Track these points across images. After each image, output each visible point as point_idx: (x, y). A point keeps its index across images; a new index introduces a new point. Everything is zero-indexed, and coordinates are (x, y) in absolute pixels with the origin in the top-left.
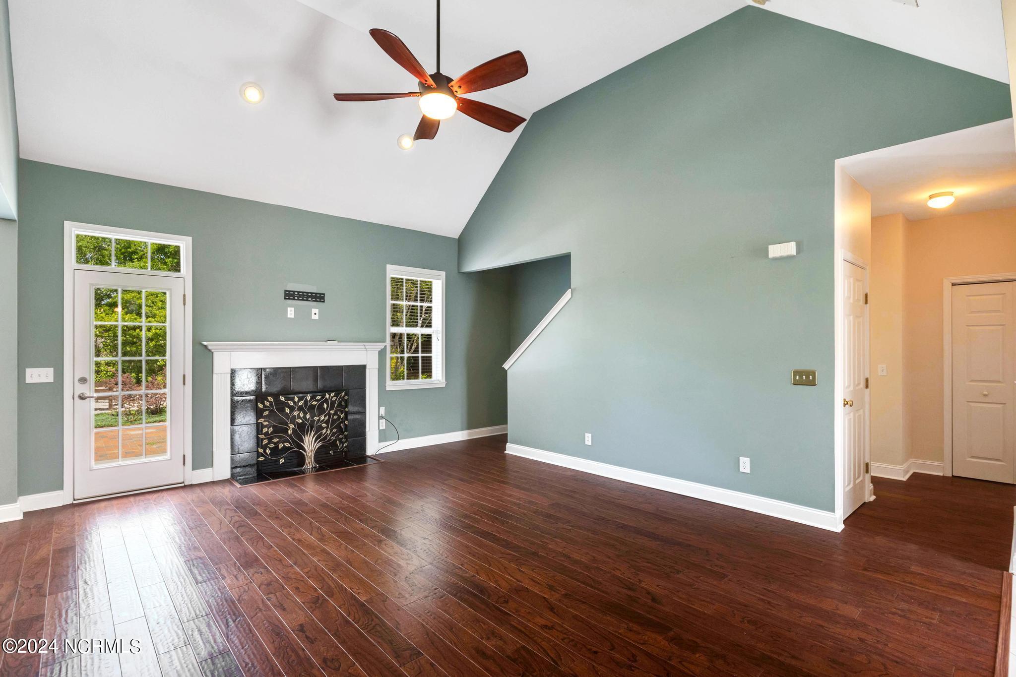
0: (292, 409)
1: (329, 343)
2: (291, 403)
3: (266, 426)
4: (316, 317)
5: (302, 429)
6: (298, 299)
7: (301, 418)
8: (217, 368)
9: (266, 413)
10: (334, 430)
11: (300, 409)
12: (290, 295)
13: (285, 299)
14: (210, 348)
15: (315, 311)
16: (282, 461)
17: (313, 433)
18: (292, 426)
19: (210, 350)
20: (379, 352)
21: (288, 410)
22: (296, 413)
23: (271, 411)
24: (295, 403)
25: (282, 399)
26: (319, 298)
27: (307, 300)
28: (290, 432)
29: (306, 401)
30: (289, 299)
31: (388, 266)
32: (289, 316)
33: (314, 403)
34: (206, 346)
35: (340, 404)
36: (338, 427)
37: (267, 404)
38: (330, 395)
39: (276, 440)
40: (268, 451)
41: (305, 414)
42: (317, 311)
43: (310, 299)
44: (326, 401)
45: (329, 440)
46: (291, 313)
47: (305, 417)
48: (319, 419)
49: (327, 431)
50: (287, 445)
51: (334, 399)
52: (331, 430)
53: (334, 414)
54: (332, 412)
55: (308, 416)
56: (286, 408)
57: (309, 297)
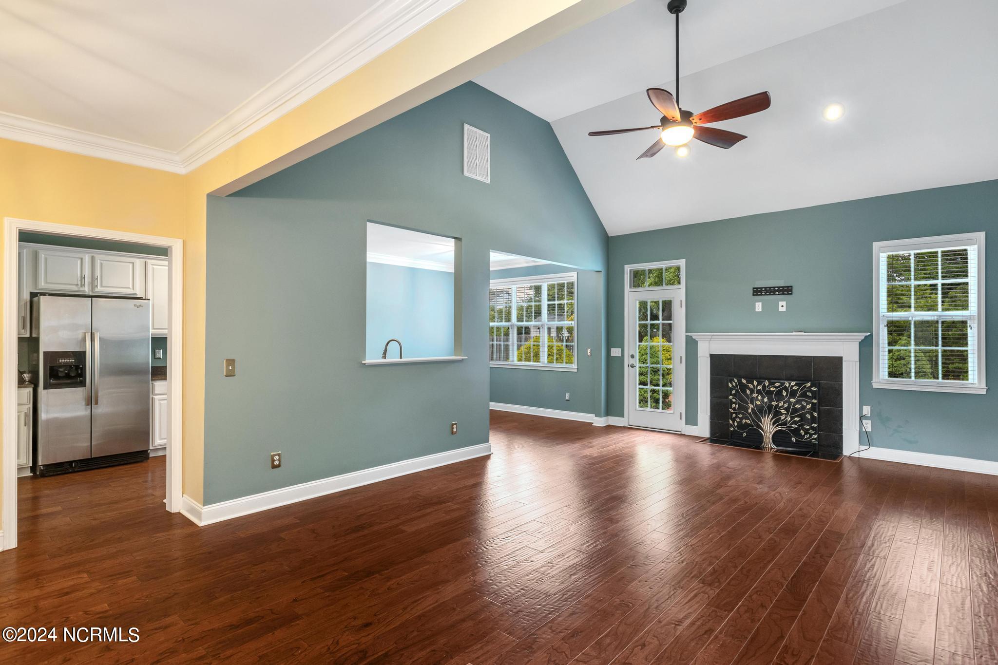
0: (752, 391)
1: (795, 333)
2: (751, 386)
3: (734, 403)
4: (784, 309)
5: (761, 411)
6: (766, 294)
7: (759, 401)
8: (700, 354)
9: (734, 392)
10: (797, 419)
11: (759, 392)
12: (757, 292)
13: (753, 295)
14: (694, 337)
15: (782, 305)
16: (745, 434)
17: (771, 416)
18: (751, 406)
19: (696, 340)
20: (861, 342)
21: (748, 392)
22: (755, 395)
23: (737, 391)
24: (754, 386)
25: (744, 381)
26: (786, 291)
27: (774, 294)
28: (750, 411)
29: (764, 386)
30: (757, 295)
31: (875, 244)
32: (757, 310)
33: (772, 389)
34: (691, 337)
35: (804, 395)
36: (802, 417)
37: (734, 384)
38: (790, 384)
39: (740, 416)
40: (736, 424)
41: (763, 397)
42: (784, 303)
43: (777, 293)
44: (786, 389)
45: (788, 427)
46: (759, 307)
47: (762, 400)
48: (778, 404)
49: (786, 417)
50: (748, 421)
51: (795, 388)
52: (792, 418)
53: (796, 403)
54: (792, 400)
55: (766, 400)
56: (747, 390)
57: (775, 291)
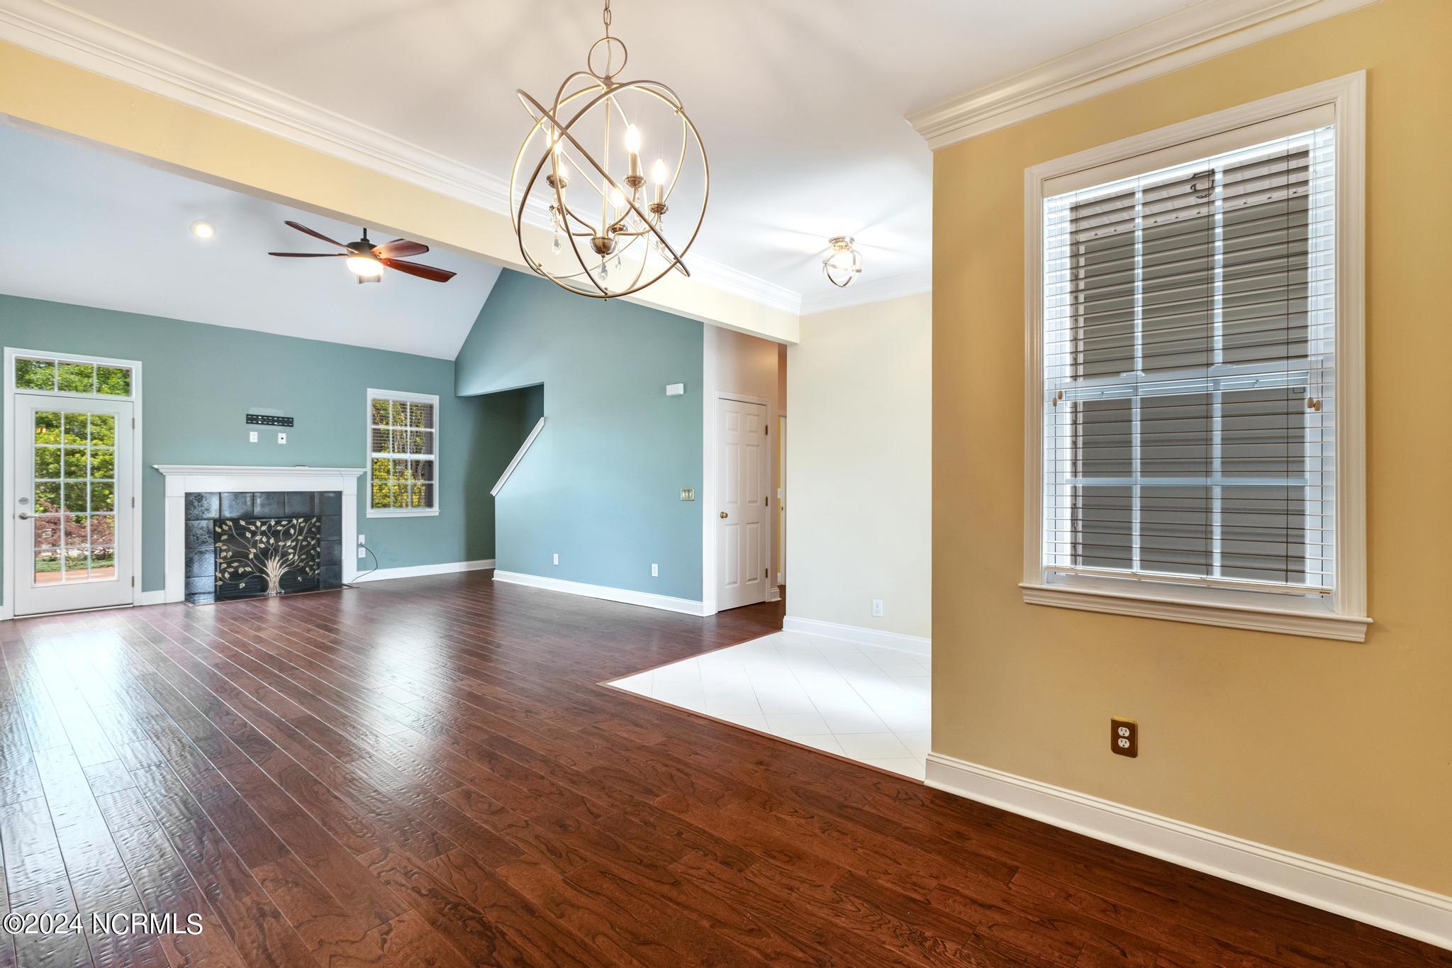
0: (254, 534)
1: (297, 468)
2: (253, 528)
3: (225, 550)
4: (284, 442)
5: (265, 554)
6: (262, 424)
7: (263, 543)
8: (170, 490)
9: (225, 537)
10: (303, 557)
11: (263, 533)
12: (252, 419)
13: (247, 423)
14: (161, 471)
15: (282, 436)
16: (242, 585)
17: (277, 558)
18: (253, 550)
19: (161, 474)
20: (358, 478)
21: (248, 535)
22: (258, 538)
23: (231, 536)
24: (257, 527)
25: (243, 523)
26: (287, 422)
27: (273, 424)
28: (251, 556)
29: (270, 527)
30: (252, 423)
31: (369, 390)
32: (252, 440)
33: (279, 528)
34: (157, 470)
35: (310, 531)
36: (308, 553)
37: (226, 528)
38: (298, 521)
39: (235, 564)
40: (227, 575)
41: (269, 539)
42: (284, 435)
43: (276, 423)
44: (294, 527)
45: (296, 566)
46: (253, 437)
47: (268, 542)
48: (285, 545)
49: (294, 557)
50: (248, 569)
51: (302, 525)
52: (299, 557)
53: (303, 541)
54: (300, 538)
55: (272, 541)
56: (247, 533)
57: (274, 421)
